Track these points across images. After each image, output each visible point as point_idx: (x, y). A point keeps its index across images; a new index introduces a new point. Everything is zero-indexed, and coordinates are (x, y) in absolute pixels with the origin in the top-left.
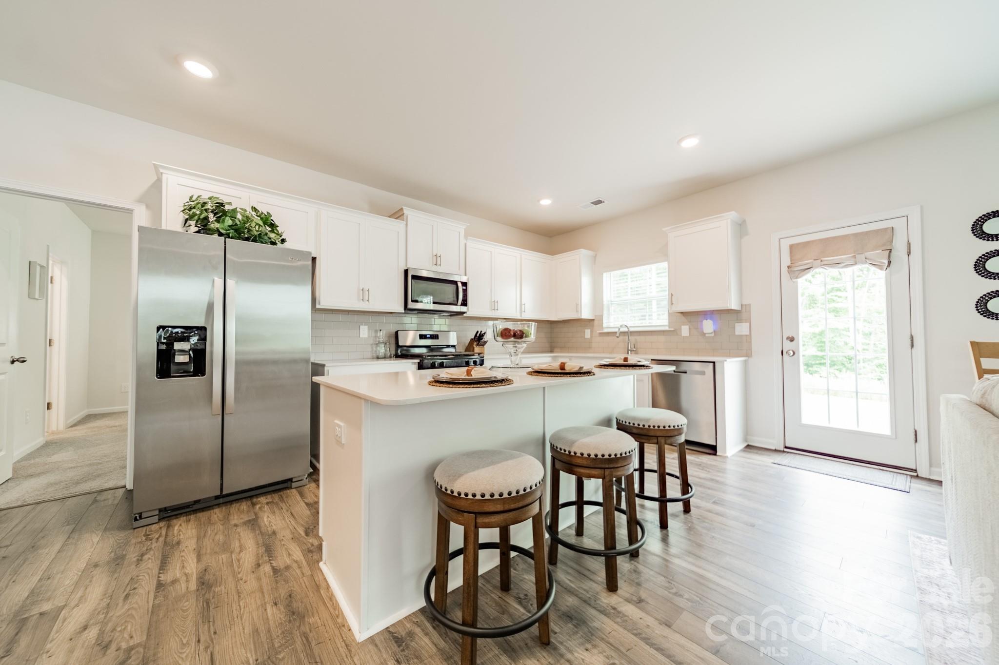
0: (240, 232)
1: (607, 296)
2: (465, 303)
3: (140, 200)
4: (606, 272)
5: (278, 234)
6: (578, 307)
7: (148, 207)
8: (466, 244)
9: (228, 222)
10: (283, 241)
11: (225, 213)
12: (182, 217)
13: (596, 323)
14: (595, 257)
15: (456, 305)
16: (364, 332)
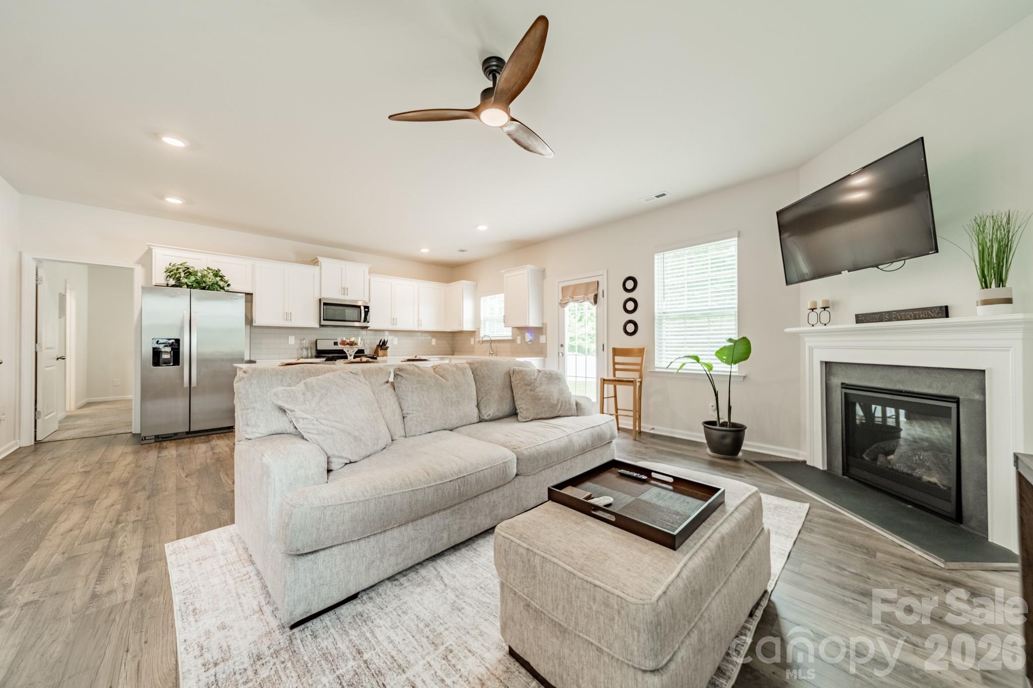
0: (201, 285)
1: (484, 314)
2: (365, 320)
3: (138, 262)
4: (484, 296)
5: (225, 282)
6: (461, 323)
7: (143, 266)
8: (370, 279)
9: (193, 278)
10: (228, 285)
11: (190, 273)
12: (165, 275)
13: (477, 333)
14: (477, 285)
15: (360, 322)
16: (292, 340)
